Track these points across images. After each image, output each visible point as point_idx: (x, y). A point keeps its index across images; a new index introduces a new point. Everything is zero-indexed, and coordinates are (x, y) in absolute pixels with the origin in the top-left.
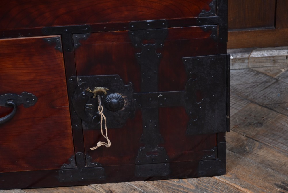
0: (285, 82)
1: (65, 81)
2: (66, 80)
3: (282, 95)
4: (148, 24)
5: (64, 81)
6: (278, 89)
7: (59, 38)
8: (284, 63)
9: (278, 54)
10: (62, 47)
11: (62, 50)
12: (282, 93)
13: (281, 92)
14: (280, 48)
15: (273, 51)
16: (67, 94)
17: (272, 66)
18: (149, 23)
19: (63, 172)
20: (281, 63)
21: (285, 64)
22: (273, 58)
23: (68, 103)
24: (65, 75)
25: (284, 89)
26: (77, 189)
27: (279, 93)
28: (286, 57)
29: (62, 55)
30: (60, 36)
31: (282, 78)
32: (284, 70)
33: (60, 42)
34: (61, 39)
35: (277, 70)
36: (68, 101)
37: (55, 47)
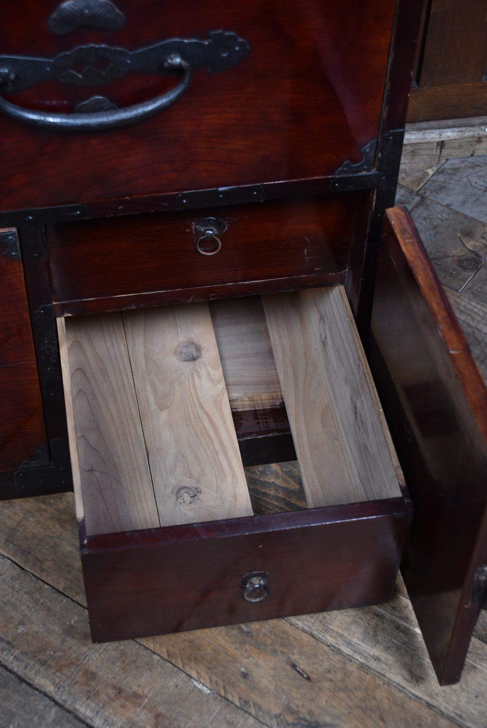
0: (439, 204)
1: (26, 315)
2: (28, 313)
3: (437, 237)
4: (221, 196)
5: (25, 317)
6: (428, 220)
7: (13, 234)
8: (431, 155)
9: (422, 139)
10: (19, 251)
11: (20, 257)
12: (437, 230)
13: (435, 227)
14: (424, 125)
15: (412, 132)
16: (32, 340)
17: (408, 161)
18: (222, 192)
19: (21, 475)
20: (426, 155)
21: (432, 157)
22: (412, 147)
23: (35, 356)
24: (27, 304)
25: (438, 220)
26: (52, 501)
27: (432, 232)
28: (436, 145)
29: (19, 268)
30: (14, 230)
31: (431, 192)
32: (433, 170)
33: (15, 242)
34: (17, 236)
35: (419, 171)
36: (34, 353)
37: (4, 253)
